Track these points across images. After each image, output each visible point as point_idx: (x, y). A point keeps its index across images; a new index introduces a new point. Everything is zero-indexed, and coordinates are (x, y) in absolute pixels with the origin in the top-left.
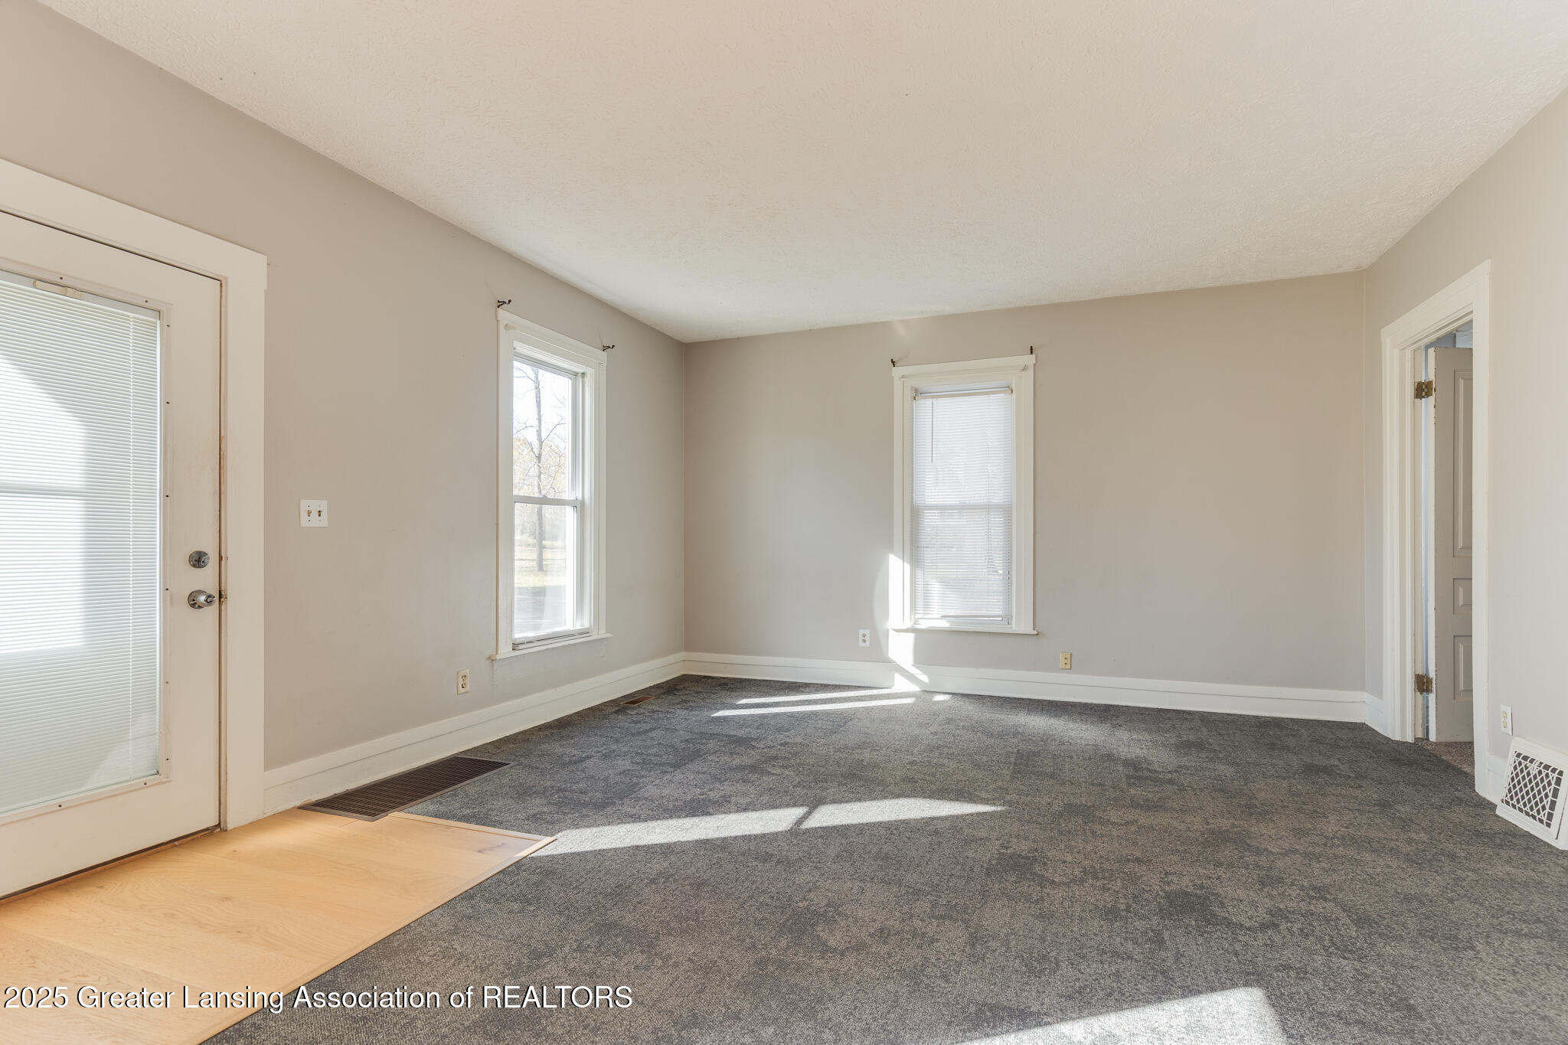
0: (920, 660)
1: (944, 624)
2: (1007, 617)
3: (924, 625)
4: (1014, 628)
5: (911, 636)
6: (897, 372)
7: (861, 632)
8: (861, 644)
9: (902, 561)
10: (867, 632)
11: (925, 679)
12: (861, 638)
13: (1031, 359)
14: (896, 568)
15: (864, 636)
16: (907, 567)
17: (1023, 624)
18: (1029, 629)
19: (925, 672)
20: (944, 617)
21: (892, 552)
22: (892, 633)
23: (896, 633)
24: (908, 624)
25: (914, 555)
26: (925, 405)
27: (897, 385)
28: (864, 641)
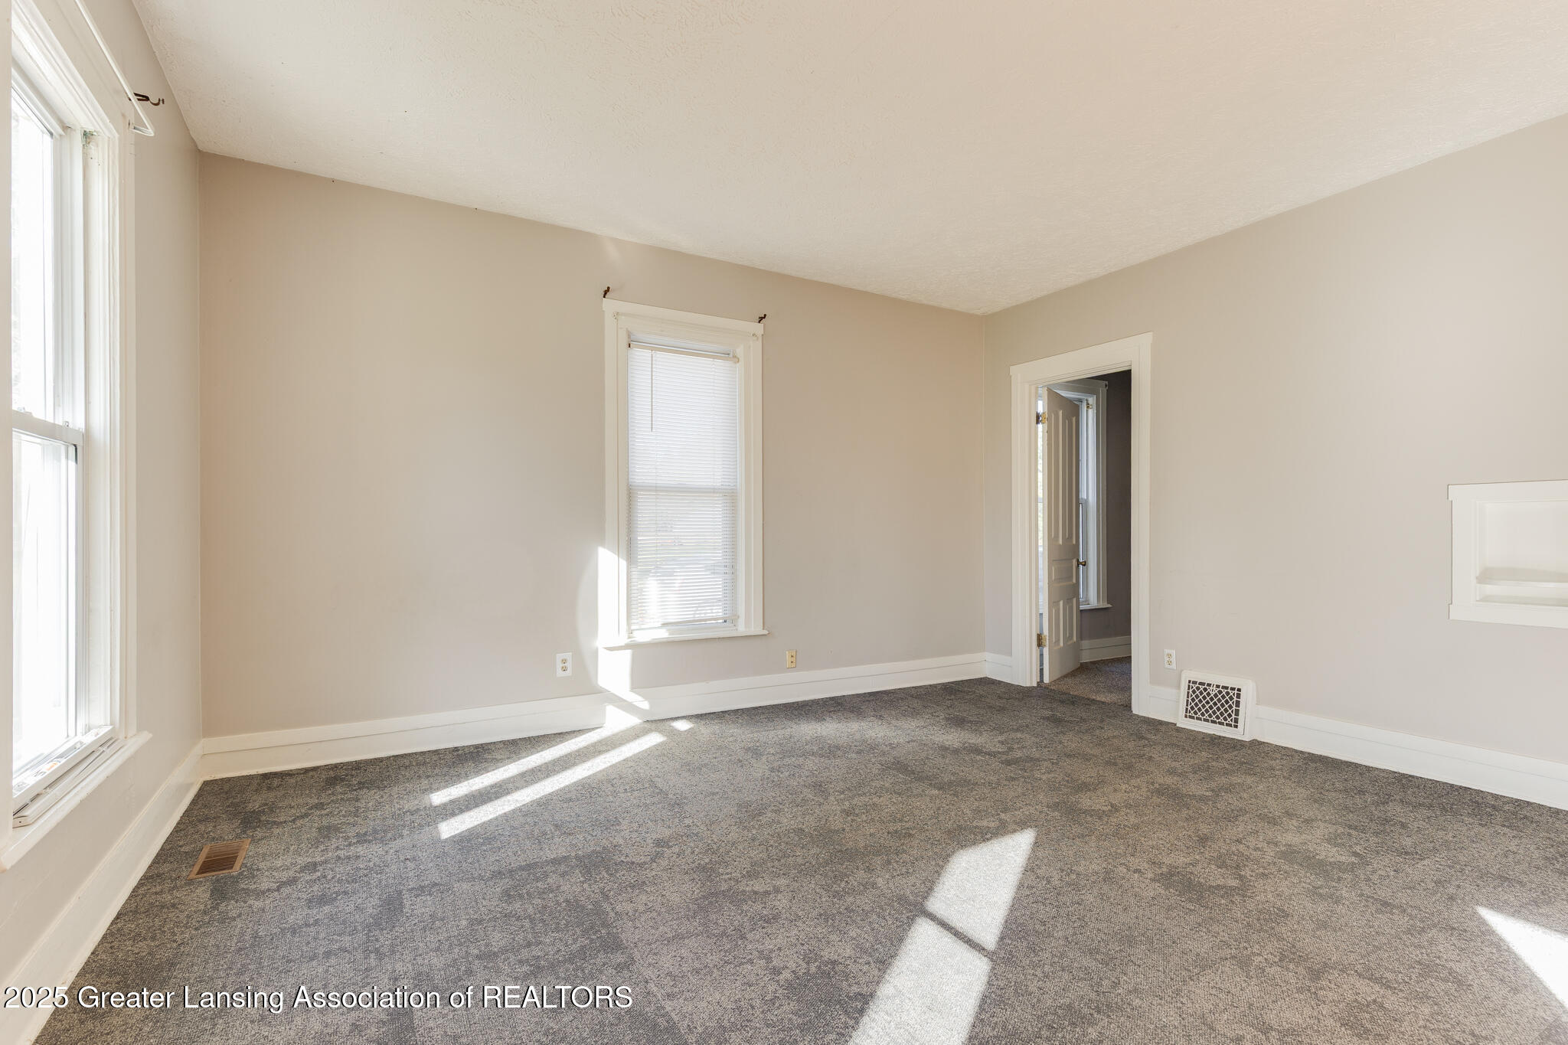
0: (638, 683)
1: (663, 634)
2: (730, 620)
3: (642, 637)
4: (742, 629)
5: (628, 653)
6: (607, 302)
7: (560, 657)
8: (560, 673)
9: (617, 557)
10: (568, 656)
11: (645, 705)
12: (559, 665)
13: (759, 328)
14: (608, 564)
15: (564, 661)
16: (623, 563)
17: (748, 624)
18: (756, 629)
19: (646, 697)
20: (665, 625)
21: (603, 545)
22: (603, 655)
23: (608, 651)
24: (623, 640)
25: (629, 549)
26: (640, 356)
27: (609, 321)
28: (564, 669)
